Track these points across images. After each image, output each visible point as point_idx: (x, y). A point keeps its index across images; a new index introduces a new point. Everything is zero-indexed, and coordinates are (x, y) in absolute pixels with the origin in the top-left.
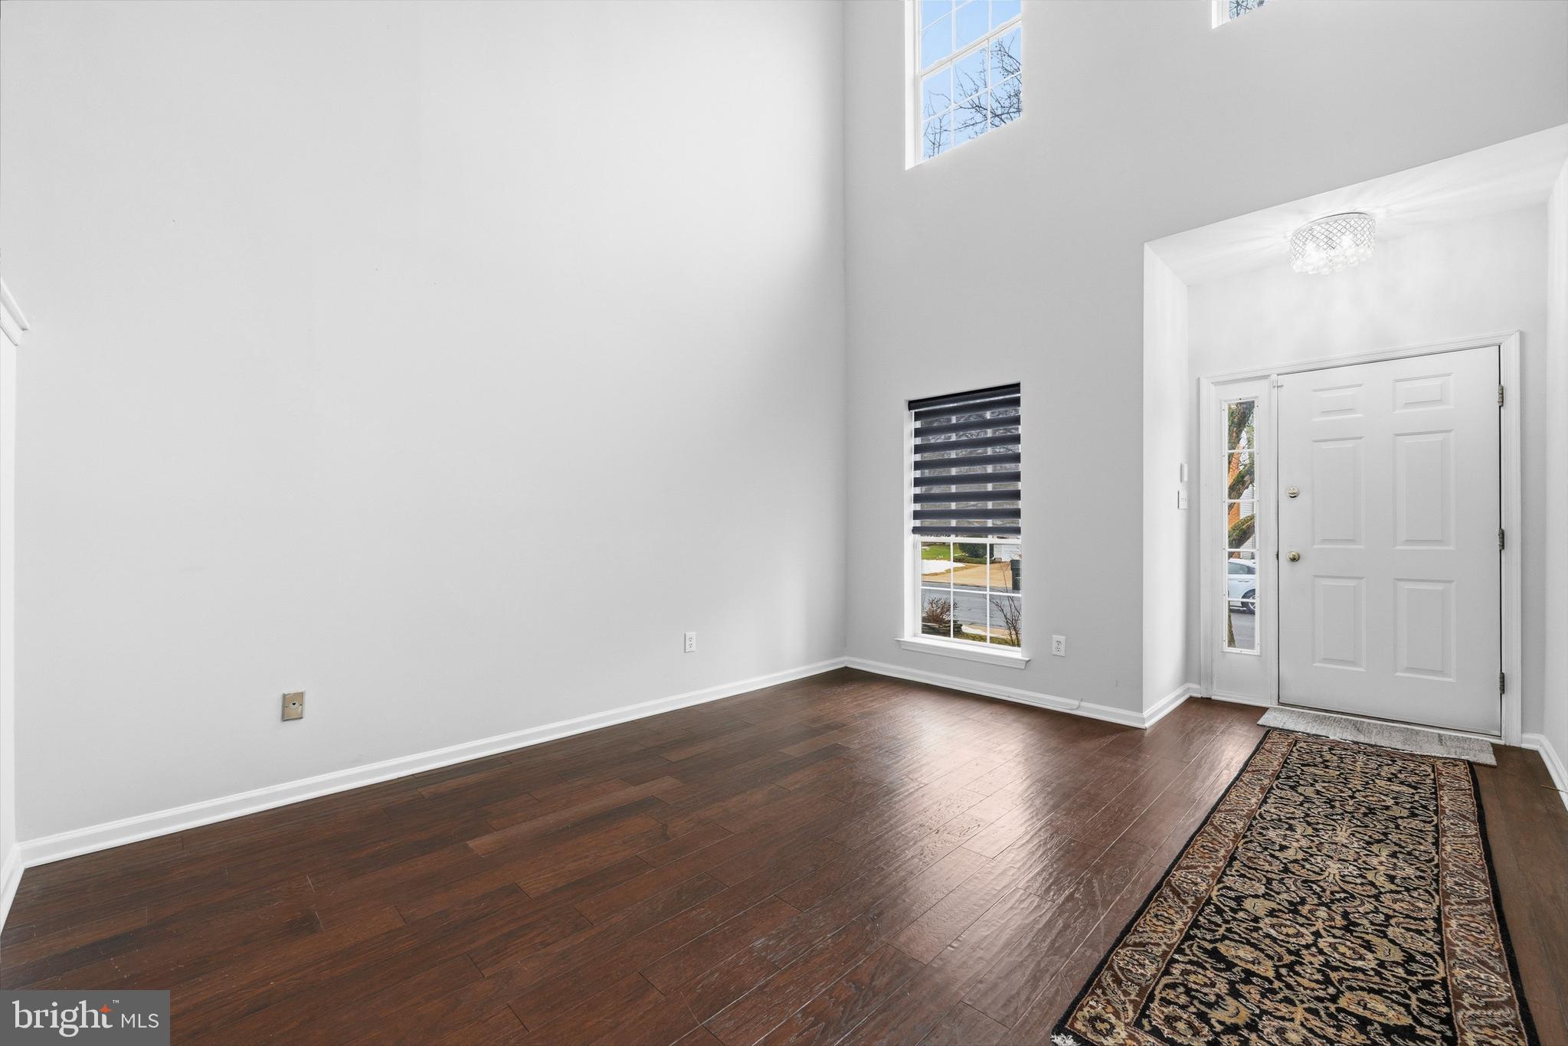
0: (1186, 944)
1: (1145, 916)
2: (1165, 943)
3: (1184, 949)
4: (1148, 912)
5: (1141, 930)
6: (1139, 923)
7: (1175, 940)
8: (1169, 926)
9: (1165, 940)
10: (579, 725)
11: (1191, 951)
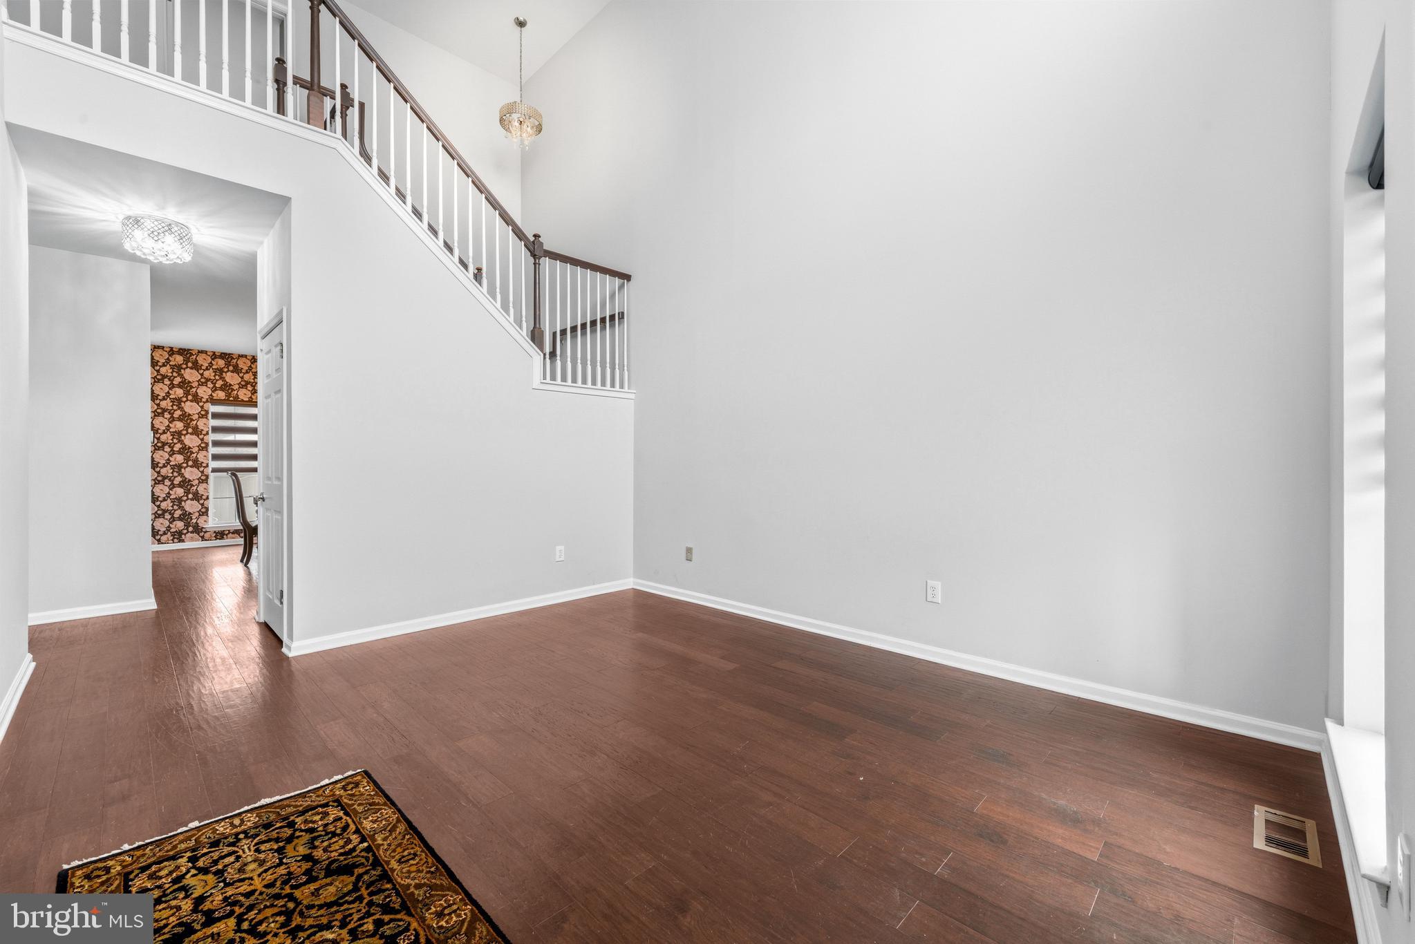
0: (371, 858)
1: (420, 847)
2: (383, 845)
3: (368, 854)
4: (422, 851)
5: (407, 837)
6: (415, 839)
7: (381, 852)
8: (397, 857)
9: (386, 847)
10: (828, 629)
11: (363, 857)
